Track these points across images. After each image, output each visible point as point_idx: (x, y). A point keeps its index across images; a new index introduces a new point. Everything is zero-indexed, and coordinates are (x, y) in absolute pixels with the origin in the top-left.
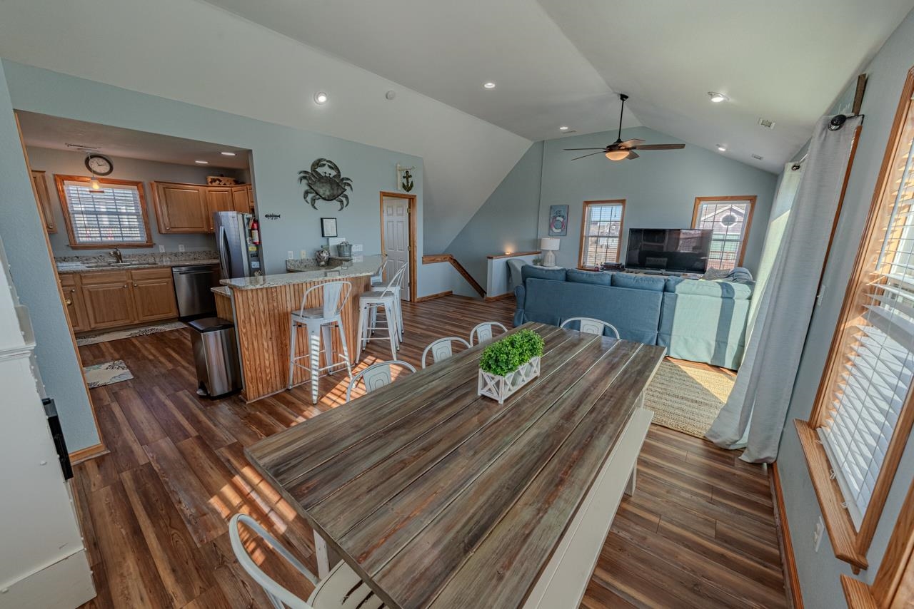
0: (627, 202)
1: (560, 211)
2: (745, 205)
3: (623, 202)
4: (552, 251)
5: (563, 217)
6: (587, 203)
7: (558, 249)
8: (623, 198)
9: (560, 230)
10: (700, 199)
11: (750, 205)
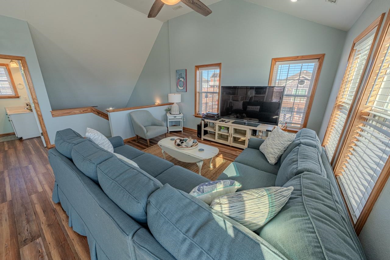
0: (222, 66)
1: (181, 74)
2: (314, 64)
3: (219, 65)
4: (177, 103)
5: (183, 78)
6: (198, 67)
7: (180, 101)
8: (219, 62)
9: (182, 88)
10: (276, 60)
11: (318, 64)
